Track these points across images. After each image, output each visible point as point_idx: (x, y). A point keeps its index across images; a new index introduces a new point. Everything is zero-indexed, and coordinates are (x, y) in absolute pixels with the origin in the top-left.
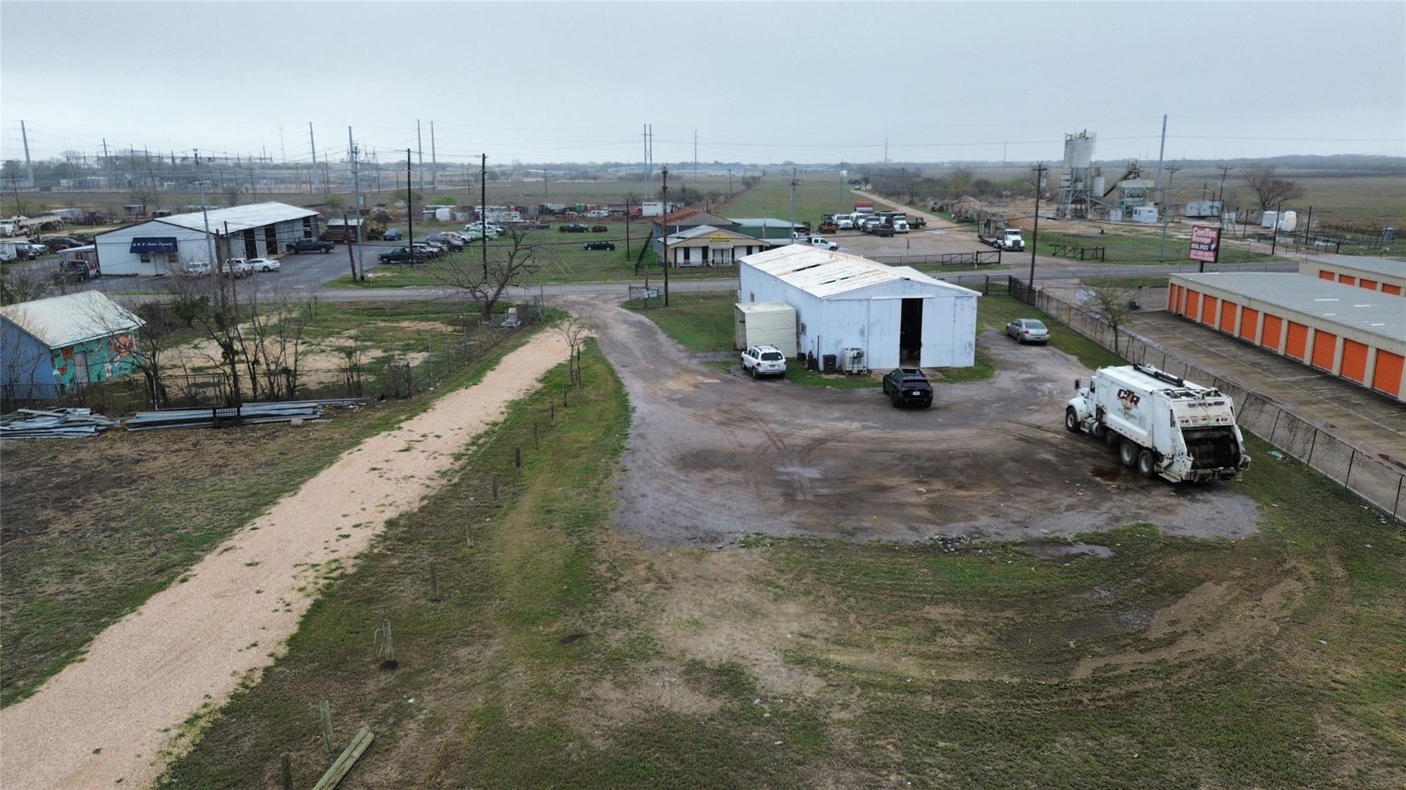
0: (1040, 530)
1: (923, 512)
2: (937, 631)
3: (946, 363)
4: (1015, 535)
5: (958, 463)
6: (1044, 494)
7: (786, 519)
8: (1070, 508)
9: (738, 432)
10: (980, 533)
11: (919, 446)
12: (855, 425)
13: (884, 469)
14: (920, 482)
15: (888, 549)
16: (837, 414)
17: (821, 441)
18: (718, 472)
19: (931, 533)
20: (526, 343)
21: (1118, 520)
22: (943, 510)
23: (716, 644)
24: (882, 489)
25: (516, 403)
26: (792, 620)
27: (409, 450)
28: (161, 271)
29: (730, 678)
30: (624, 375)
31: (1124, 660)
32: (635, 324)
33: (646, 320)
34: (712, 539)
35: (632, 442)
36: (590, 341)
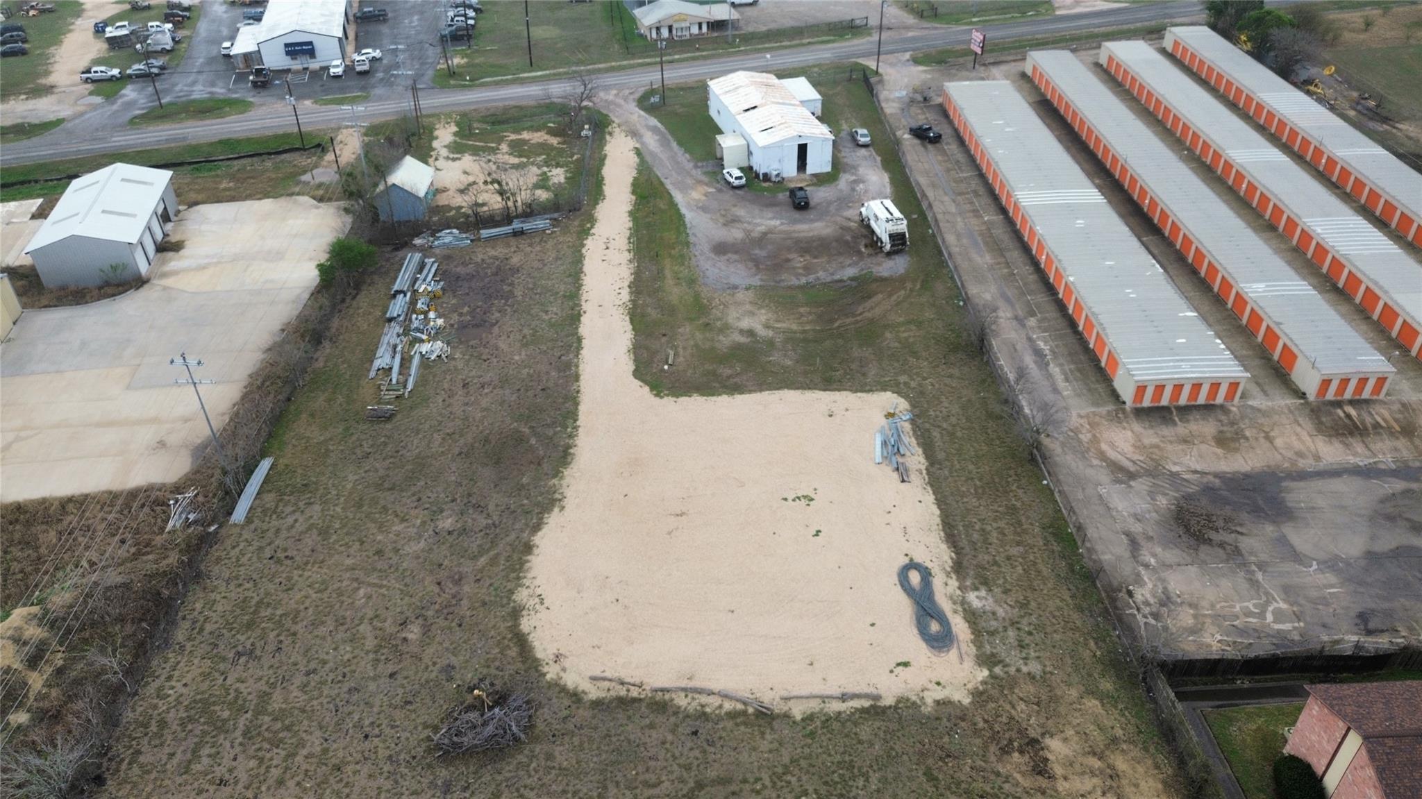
0: (837, 277)
1: (801, 271)
2: (802, 316)
3: (818, 171)
4: (829, 279)
5: (815, 244)
6: (841, 259)
7: (758, 277)
8: (849, 265)
9: (733, 231)
10: (818, 279)
11: (802, 235)
12: (778, 222)
13: (789, 249)
14: (802, 256)
15: (790, 287)
16: (770, 215)
17: (765, 234)
18: (730, 255)
19: (803, 280)
20: (606, 155)
21: (862, 270)
22: (808, 269)
23: (745, 323)
24: (788, 260)
25: (631, 213)
26: (764, 315)
27: (607, 248)
28: (305, 66)
29: (751, 333)
30: (669, 187)
31: (848, 321)
32: (654, 130)
33: (659, 125)
34: (735, 287)
35: (692, 239)
36: (638, 152)
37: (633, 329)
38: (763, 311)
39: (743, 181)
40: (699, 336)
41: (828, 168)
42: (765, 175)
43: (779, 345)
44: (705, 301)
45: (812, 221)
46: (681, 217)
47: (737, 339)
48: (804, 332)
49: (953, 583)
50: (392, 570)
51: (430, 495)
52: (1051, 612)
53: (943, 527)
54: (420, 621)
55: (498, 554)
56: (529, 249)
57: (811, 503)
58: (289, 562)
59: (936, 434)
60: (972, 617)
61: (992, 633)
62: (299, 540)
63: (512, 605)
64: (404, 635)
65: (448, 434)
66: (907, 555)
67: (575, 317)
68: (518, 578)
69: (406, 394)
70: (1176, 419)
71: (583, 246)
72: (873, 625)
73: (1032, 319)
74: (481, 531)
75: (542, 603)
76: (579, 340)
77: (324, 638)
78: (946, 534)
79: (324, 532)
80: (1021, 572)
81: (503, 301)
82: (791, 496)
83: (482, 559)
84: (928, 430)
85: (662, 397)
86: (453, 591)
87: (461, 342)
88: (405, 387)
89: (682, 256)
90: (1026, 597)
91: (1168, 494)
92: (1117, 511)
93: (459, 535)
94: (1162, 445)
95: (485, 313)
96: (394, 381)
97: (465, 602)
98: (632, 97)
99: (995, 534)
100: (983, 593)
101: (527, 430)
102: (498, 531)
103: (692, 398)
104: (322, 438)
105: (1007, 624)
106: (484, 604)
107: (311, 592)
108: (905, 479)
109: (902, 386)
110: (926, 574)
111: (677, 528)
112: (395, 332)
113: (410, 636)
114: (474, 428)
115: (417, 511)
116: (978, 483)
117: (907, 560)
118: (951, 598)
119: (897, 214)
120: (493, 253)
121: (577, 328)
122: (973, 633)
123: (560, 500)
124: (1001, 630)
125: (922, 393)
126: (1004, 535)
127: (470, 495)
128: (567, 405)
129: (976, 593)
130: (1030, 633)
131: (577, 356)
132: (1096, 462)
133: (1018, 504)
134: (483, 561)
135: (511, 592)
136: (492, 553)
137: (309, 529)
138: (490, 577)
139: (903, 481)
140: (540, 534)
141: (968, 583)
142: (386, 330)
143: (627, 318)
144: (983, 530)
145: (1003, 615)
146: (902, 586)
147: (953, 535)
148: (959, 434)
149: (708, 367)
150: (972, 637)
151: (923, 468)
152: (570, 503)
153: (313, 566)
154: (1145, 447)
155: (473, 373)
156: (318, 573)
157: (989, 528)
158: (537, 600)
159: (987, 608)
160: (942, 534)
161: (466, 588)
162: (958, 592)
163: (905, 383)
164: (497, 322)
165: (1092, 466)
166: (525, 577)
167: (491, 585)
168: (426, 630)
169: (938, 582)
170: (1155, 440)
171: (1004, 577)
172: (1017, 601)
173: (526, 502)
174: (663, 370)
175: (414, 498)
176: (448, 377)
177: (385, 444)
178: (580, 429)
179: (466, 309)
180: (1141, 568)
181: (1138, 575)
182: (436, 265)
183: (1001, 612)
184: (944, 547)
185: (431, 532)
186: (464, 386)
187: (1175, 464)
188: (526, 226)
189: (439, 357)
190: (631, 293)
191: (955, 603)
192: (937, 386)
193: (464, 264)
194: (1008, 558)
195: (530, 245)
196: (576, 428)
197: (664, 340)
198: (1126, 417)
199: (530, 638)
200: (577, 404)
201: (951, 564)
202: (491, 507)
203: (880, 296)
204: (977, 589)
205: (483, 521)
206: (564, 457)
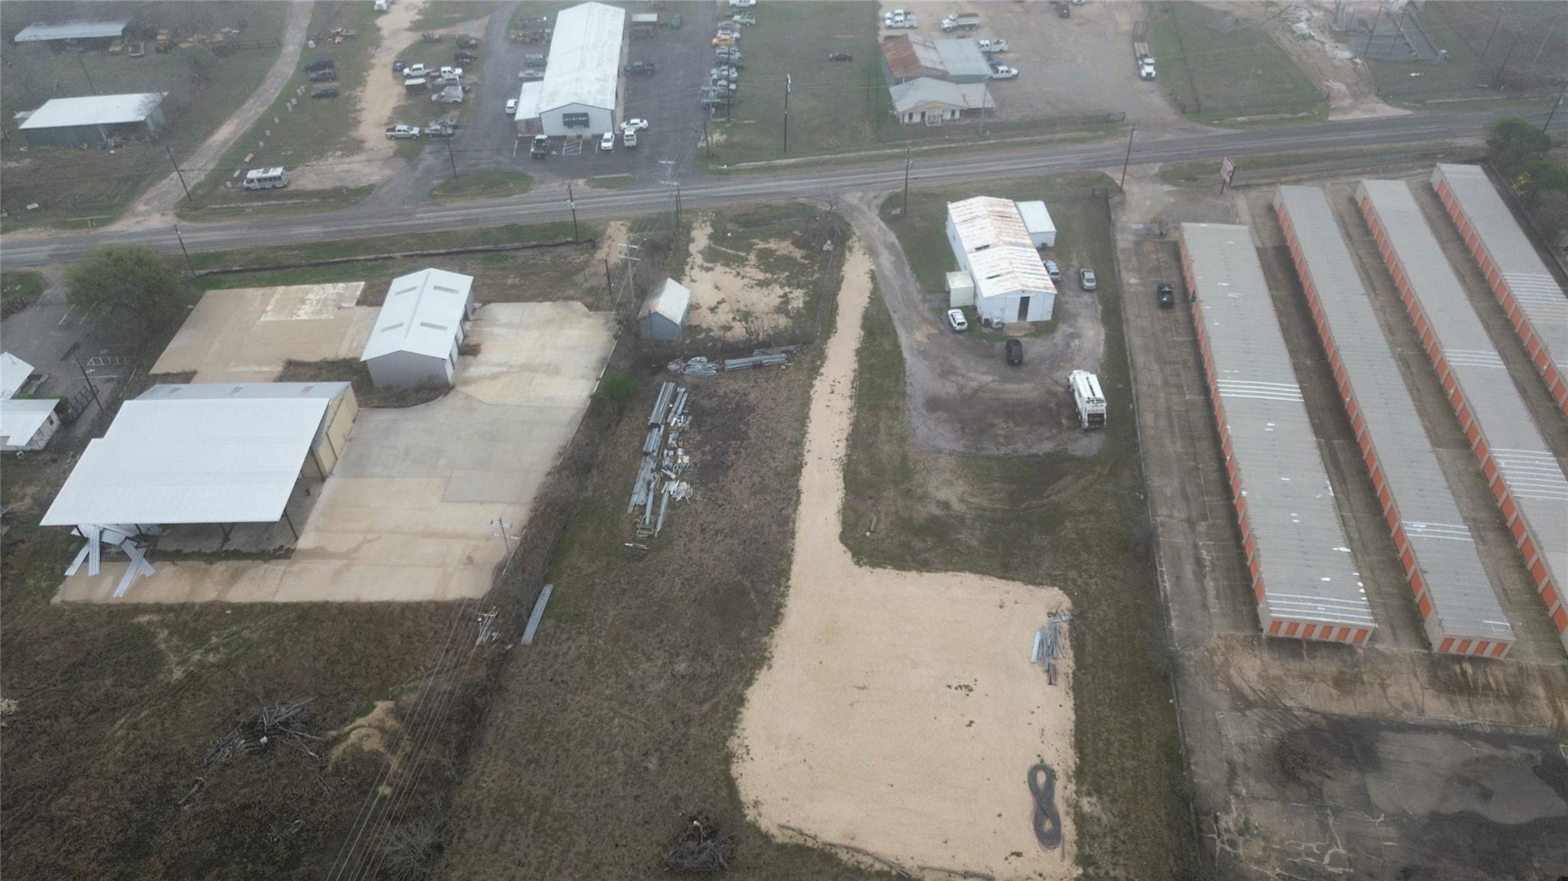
0: (1034, 451)
1: (1002, 440)
2: (995, 492)
3: (1038, 319)
4: (1025, 453)
5: (1020, 409)
6: (1041, 430)
7: (961, 442)
8: (1047, 439)
9: (948, 384)
10: (1015, 451)
11: (1012, 396)
12: (990, 378)
13: (995, 413)
14: (1006, 422)
15: (989, 458)
16: (984, 369)
17: (976, 391)
18: (940, 413)
19: (1002, 451)
20: (843, 277)
21: (1059, 445)
22: (1009, 438)
23: (943, 494)
24: (992, 426)
25: (858, 352)
26: (961, 487)
27: (832, 392)
28: (579, 133)
29: (946, 505)
30: (896, 323)
31: (1034, 503)
32: (891, 247)
33: (896, 241)
34: (940, 451)
35: (909, 390)
36: (873, 277)
37: (845, 488)
38: (961, 482)
39: (965, 327)
40: (900, 502)
41: (1048, 317)
42: (987, 320)
43: (969, 522)
44: (911, 463)
45: (1022, 381)
46: (901, 361)
47: (933, 511)
48: (993, 510)
49: (1072, 787)
50: (639, 704)
51: (670, 638)
52: (1145, 826)
53: (1076, 732)
54: (658, 754)
55: (719, 702)
56: (765, 385)
57: (971, 694)
58: (563, 686)
59: (1089, 638)
60: (1080, 819)
61: (1093, 837)
62: (572, 667)
63: (726, 750)
64: (645, 765)
65: (686, 579)
66: (1039, 756)
67: (797, 469)
68: (732, 727)
69: (656, 534)
70: (1305, 653)
71: (812, 386)
72: (1000, 815)
73: (1203, 523)
74: (707, 678)
75: (748, 754)
76: (799, 493)
77: (588, 757)
78: (1076, 739)
79: (590, 663)
80: (1130, 784)
81: (739, 442)
82: (955, 684)
83: (706, 705)
84: (1083, 633)
85: (861, 566)
86: (683, 731)
87: (702, 484)
88: (655, 527)
89: (897, 408)
90: (1128, 810)
91: (1275, 728)
92: (1227, 738)
93: (690, 680)
94: (1285, 678)
95: (723, 455)
96: (647, 521)
97: (691, 743)
98: (875, 202)
99: (1117, 745)
100: (1094, 800)
101: (748, 584)
102: (719, 680)
103: (886, 570)
104: (590, 570)
105: (1107, 830)
106: (705, 746)
107: (580, 715)
108: (1053, 682)
109: (1069, 582)
110: (1051, 776)
111: (858, 701)
112: (650, 467)
113: (650, 766)
114: (707, 576)
115: (659, 652)
116: (1114, 693)
117: (1038, 761)
118: (1067, 801)
119: (1099, 394)
120: (735, 386)
121: (797, 481)
122: (1077, 835)
123: (769, 659)
124: (1101, 835)
125: (1086, 592)
126: (1125, 747)
127: (700, 643)
128: (782, 562)
129: (1089, 799)
130: (1124, 842)
131: (795, 510)
132: (1221, 686)
133: (1143, 719)
134: (706, 707)
135: (726, 739)
136: (714, 700)
137: (579, 657)
138: (711, 724)
139: (1050, 683)
140: (751, 688)
141: (1084, 789)
142: (643, 463)
143: (841, 475)
144: (1108, 740)
145: (1106, 822)
146: (1030, 785)
147: (1082, 741)
148: (1109, 641)
149: (903, 538)
150: (1077, 838)
151: (1070, 671)
152: (777, 662)
153: (581, 692)
154: (1268, 678)
155: (709, 519)
156: (585, 699)
157: (1113, 739)
158: (744, 750)
159: (1095, 814)
160: (1073, 739)
161: (693, 731)
162: (1074, 796)
163: (1074, 580)
164: (733, 465)
165: (1217, 690)
166: (737, 728)
167: (712, 729)
168: (662, 762)
169: (1059, 785)
170: (1279, 672)
171: (1115, 788)
172: (1121, 811)
173: (742, 655)
174: (865, 535)
175: (658, 639)
176: (690, 520)
177: (638, 582)
178: (791, 590)
179: (708, 448)
180: (1232, 797)
181: (1228, 803)
182: (686, 395)
183: (1105, 819)
184: (1071, 752)
185: (669, 674)
186: (701, 531)
187: (1291, 699)
188: (765, 359)
189: (684, 498)
190: (848, 446)
191: (1069, 806)
192: (1100, 586)
193: (710, 396)
194: (1122, 770)
195: (767, 380)
196: (787, 587)
197: (870, 502)
198: (1259, 645)
199: (737, 782)
200: (790, 563)
201: (1074, 769)
202: (716, 657)
203: (1069, 478)
204: (1090, 795)
205: (708, 670)
206: (775, 616)
